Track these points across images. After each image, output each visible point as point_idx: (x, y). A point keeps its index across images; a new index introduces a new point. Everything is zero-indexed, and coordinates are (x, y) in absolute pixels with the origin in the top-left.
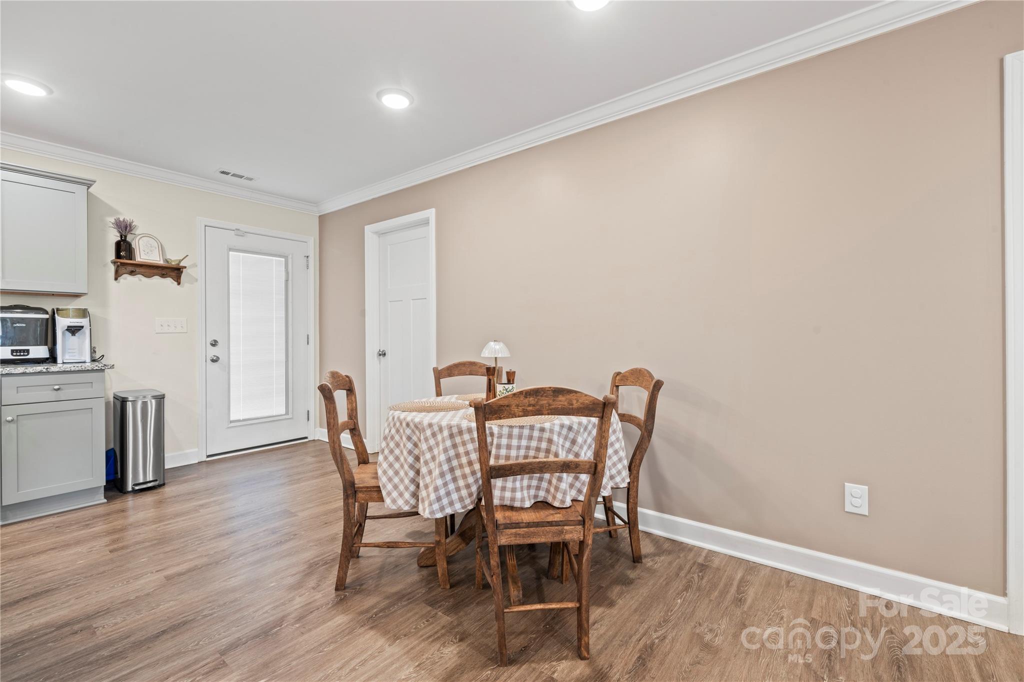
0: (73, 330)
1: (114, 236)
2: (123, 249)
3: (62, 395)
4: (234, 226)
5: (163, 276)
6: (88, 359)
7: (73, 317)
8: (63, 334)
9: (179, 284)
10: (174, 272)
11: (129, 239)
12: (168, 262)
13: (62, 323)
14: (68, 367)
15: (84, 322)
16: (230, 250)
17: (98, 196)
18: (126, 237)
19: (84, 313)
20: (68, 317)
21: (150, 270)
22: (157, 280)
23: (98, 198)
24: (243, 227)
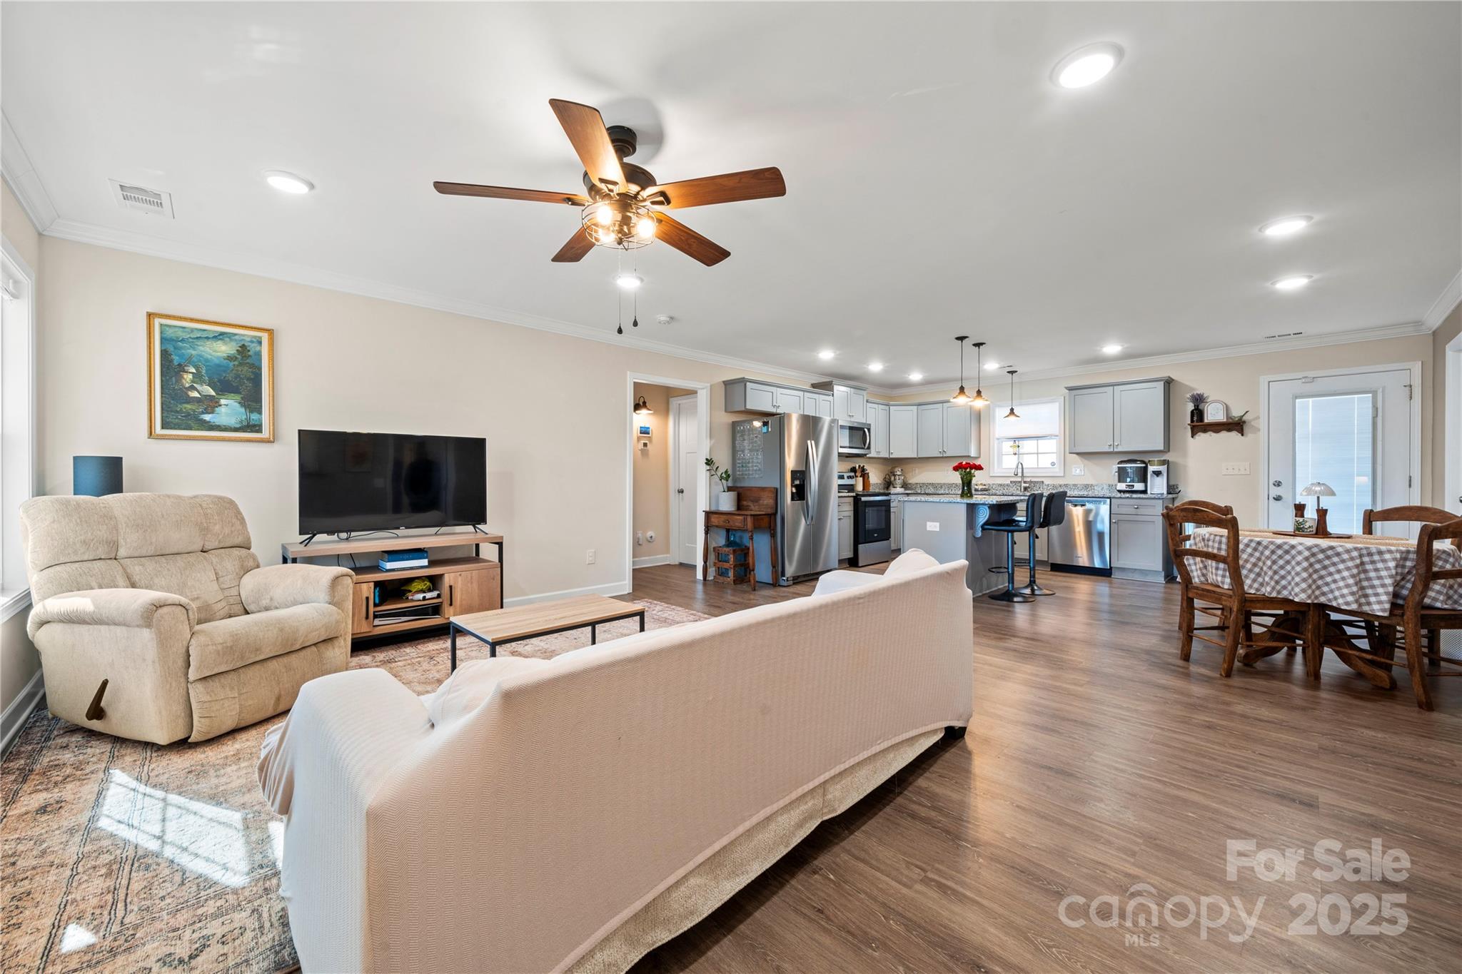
0: (1158, 473)
1: (1191, 407)
2: (1198, 414)
3: (1139, 511)
4: (1300, 375)
5: (1229, 430)
6: (1165, 493)
7: (1158, 465)
8: (1151, 476)
9: (1242, 435)
10: (1236, 425)
11: (1200, 407)
12: (1232, 419)
13: (1151, 469)
14: (1153, 496)
15: (1163, 468)
16: (1296, 398)
17: (1182, 381)
18: (1198, 406)
19: (1164, 462)
20: (1154, 465)
21: (1217, 427)
22: (1224, 434)
23: (1183, 384)
24: (1311, 374)
